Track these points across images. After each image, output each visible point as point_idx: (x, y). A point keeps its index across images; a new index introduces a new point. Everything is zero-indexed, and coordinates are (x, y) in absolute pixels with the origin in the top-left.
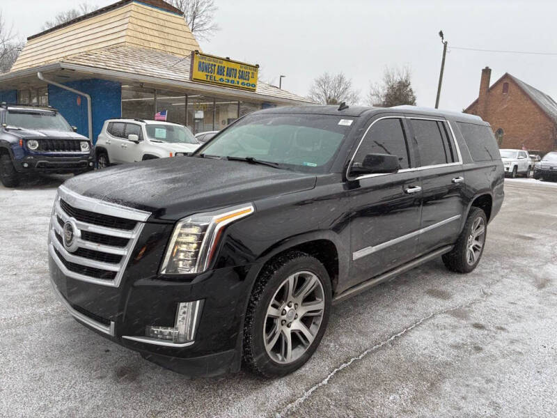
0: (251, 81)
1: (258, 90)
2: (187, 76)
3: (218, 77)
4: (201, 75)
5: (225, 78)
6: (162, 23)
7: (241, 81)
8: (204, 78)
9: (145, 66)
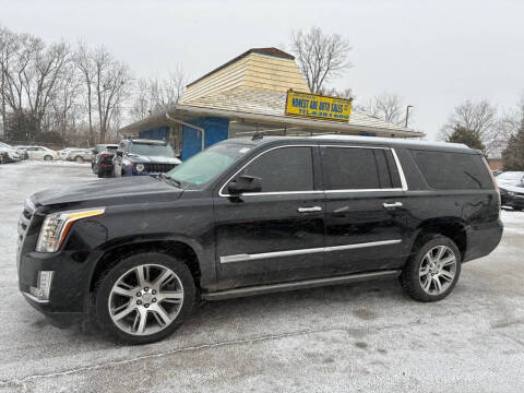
0: (344, 113)
1: (351, 121)
2: (283, 111)
3: (311, 111)
4: (296, 110)
5: (318, 111)
6: (275, 67)
7: (334, 113)
8: (298, 112)
9: (249, 105)
